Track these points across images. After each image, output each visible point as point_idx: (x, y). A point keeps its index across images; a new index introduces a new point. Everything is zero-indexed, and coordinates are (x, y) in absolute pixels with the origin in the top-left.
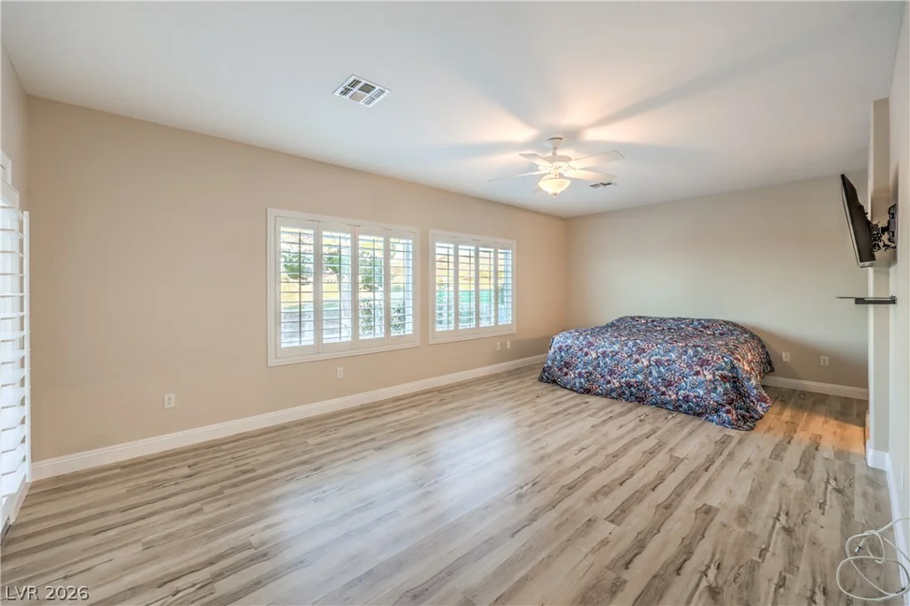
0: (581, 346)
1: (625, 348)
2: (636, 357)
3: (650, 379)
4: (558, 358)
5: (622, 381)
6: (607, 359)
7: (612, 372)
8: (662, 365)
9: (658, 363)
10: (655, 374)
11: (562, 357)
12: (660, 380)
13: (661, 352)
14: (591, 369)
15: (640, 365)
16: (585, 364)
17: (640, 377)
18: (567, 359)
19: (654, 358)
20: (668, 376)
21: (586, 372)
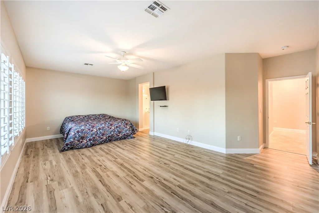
0: (89, 128)
1: (106, 125)
2: (110, 127)
3: (115, 133)
4: (77, 136)
5: (107, 136)
6: (101, 130)
7: (103, 135)
8: (118, 127)
9: (117, 127)
10: (116, 131)
11: (79, 135)
12: (118, 132)
13: (117, 124)
14: (94, 136)
15: (112, 129)
16: (92, 135)
17: (112, 133)
18: (82, 135)
19: (115, 126)
20: (120, 130)
21: (93, 138)
